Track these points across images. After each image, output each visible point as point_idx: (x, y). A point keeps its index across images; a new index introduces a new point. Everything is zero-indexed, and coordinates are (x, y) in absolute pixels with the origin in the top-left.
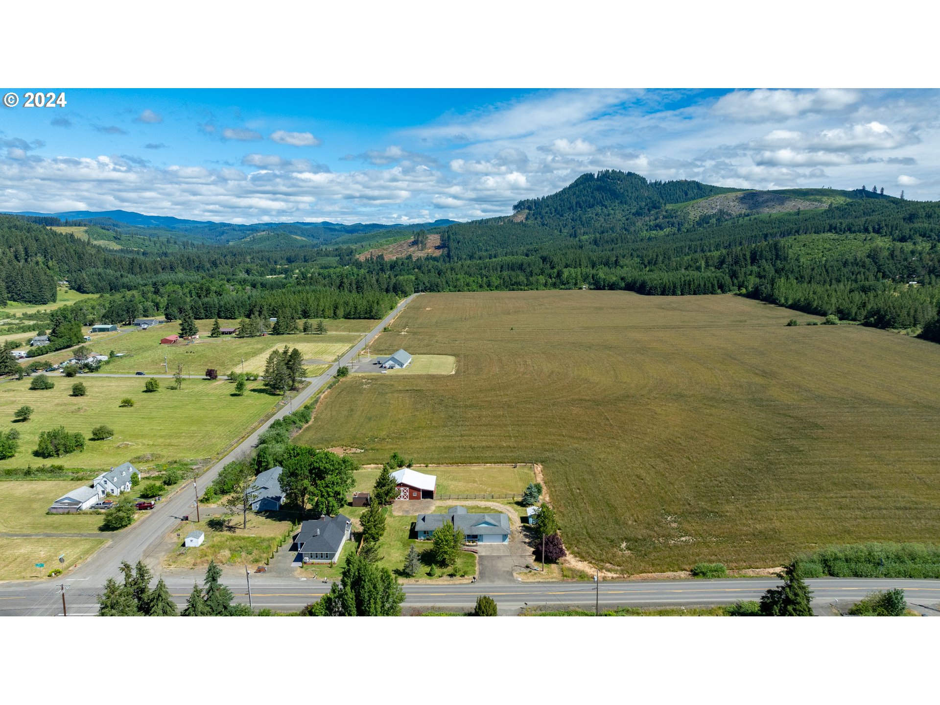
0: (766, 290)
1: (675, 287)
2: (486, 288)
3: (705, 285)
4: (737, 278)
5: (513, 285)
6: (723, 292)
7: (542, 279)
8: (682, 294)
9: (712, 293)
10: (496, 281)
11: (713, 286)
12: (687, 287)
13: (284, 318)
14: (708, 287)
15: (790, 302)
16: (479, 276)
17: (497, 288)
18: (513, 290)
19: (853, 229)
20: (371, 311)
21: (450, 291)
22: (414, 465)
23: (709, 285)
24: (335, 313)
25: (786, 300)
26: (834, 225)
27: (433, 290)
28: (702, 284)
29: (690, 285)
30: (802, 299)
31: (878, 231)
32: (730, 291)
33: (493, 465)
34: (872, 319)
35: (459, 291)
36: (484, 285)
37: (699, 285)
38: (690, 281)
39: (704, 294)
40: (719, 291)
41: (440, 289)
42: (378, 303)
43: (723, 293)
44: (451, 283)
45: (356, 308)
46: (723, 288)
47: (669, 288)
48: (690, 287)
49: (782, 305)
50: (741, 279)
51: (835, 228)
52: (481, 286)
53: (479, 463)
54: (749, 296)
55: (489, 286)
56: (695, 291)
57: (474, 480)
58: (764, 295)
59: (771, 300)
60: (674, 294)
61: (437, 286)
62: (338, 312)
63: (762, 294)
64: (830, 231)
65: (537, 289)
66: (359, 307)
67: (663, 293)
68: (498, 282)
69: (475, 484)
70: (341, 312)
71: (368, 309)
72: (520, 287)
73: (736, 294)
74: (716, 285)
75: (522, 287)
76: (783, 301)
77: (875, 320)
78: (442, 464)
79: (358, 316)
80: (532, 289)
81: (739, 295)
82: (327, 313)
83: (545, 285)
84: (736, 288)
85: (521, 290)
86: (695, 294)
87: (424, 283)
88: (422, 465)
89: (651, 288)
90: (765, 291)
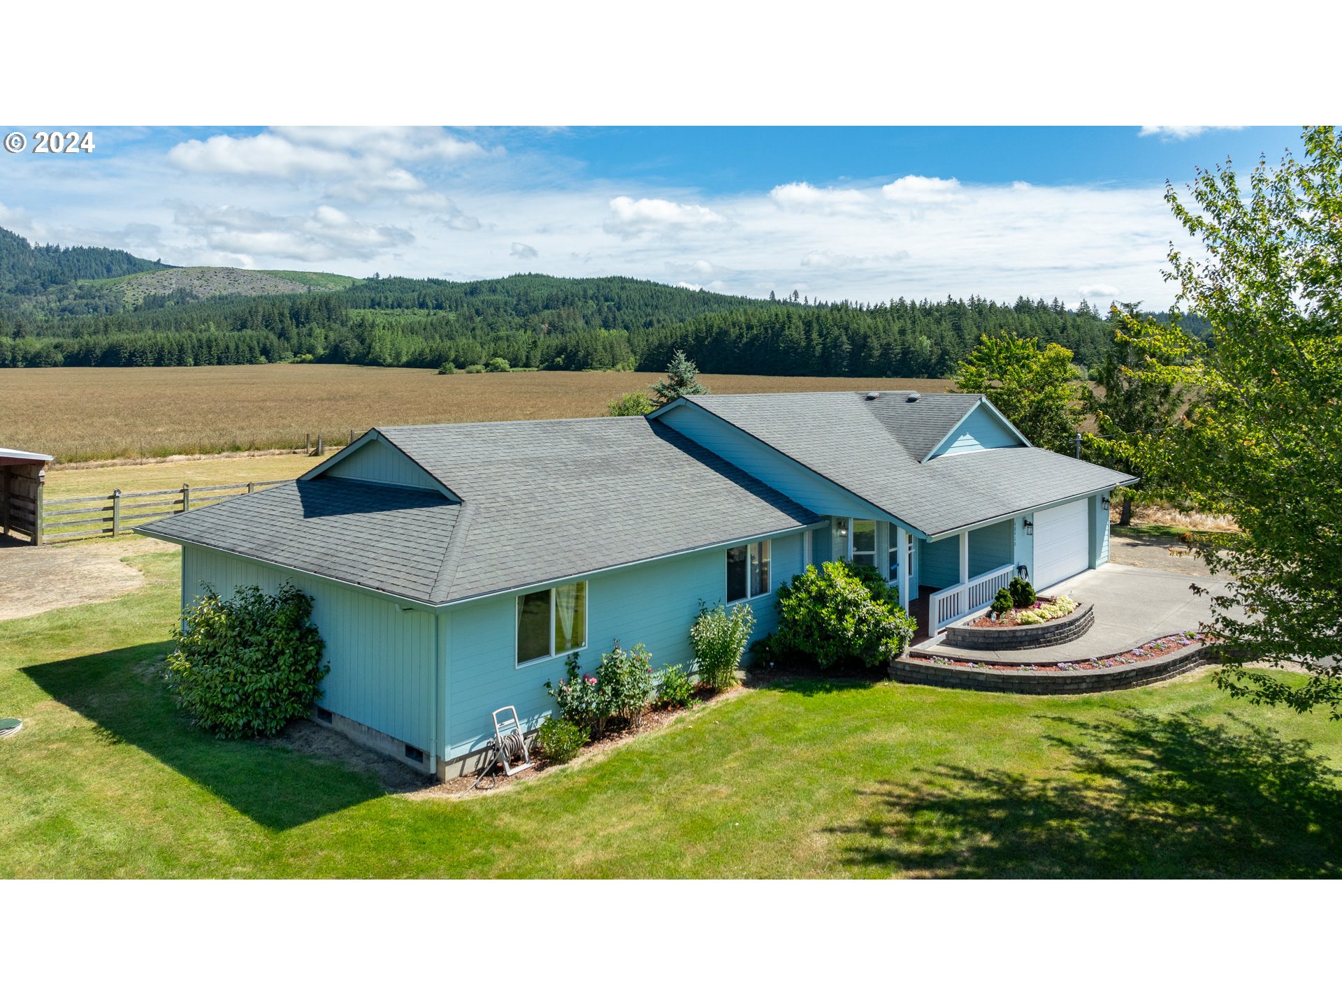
0: (353, 347)
1: (181, 350)
3: (237, 347)
4: (288, 340)
6: (270, 360)
8: (196, 364)
9: (251, 362)
11: (251, 349)
12: (205, 351)
14: (243, 351)
15: (404, 359)
19: (404, 305)
23: (243, 347)
25: (398, 355)
26: (377, 300)
28: (232, 346)
29: (210, 347)
30: (427, 350)
31: (439, 306)
32: (281, 359)
34: (559, 359)
37: (228, 347)
38: (209, 341)
39: (237, 363)
40: (263, 358)
43: (270, 362)
46: (269, 354)
47: (169, 352)
48: (210, 352)
49: (390, 366)
50: (295, 341)
51: (379, 304)
54: (320, 360)
56: (219, 358)
58: (352, 355)
59: (366, 359)
60: (181, 362)
63: (348, 353)
64: (372, 307)
67: (159, 362)
73: (293, 363)
74: (257, 348)
76: (389, 360)
77: (564, 360)
81: (303, 362)
84: (290, 354)
86: (220, 363)
89: (132, 355)
90: (353, 349)
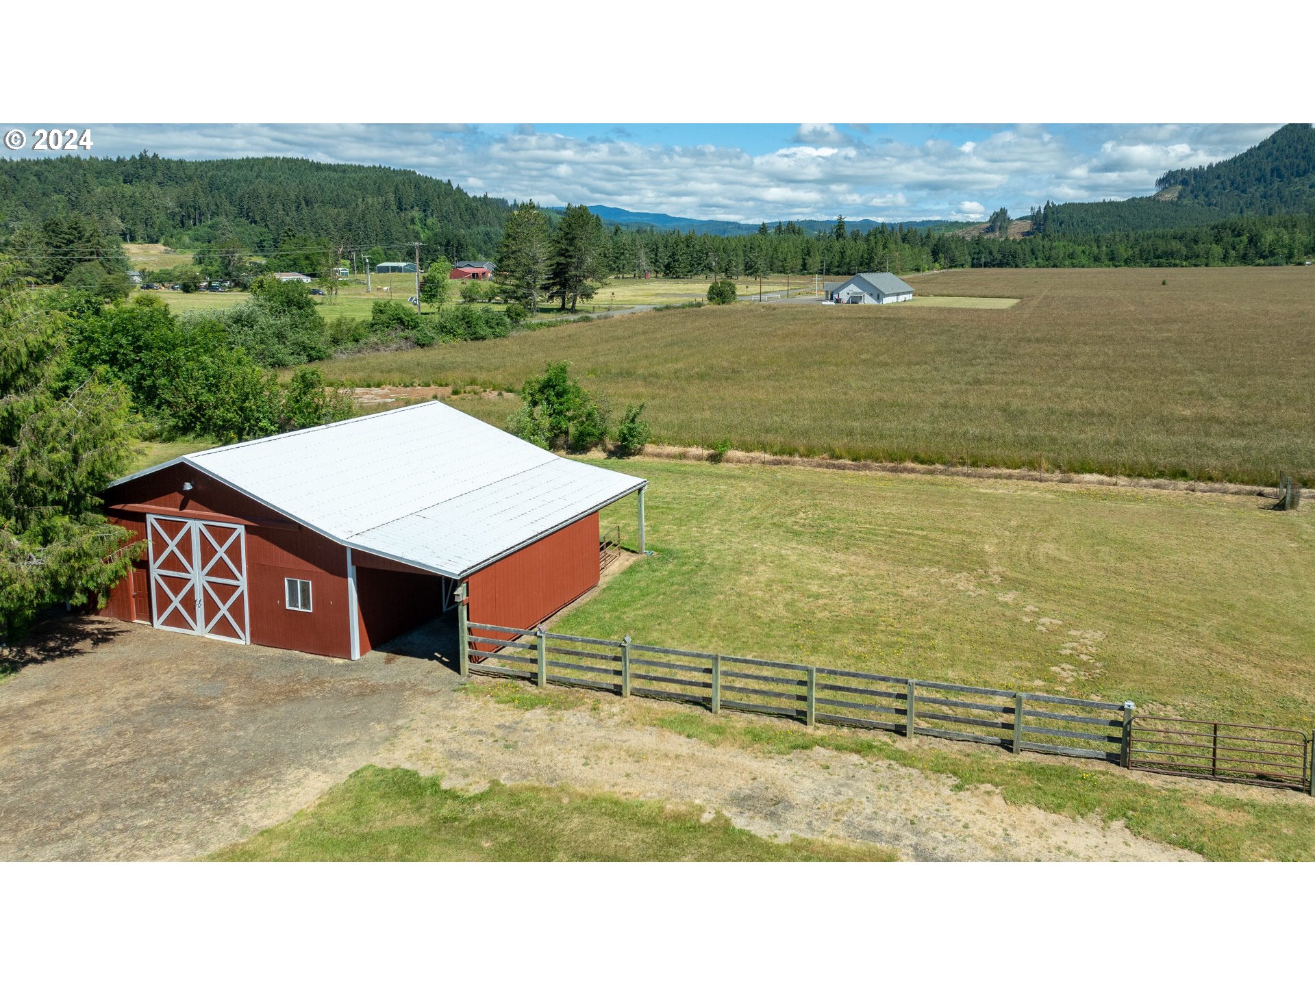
2: (1107, 262)
5: (1158, 257)
7: (1218, 250)
10: (1123, 251)
13: (688, 246)
16: (1093, 244)
17: (1128, 262)
18: (1159, 265)
20: (871, 259)
21: (1038, 266)
22: (650, 448)
24: (804, 265)
27: (1008, 265)
33: (1123, 480)
35: (1055, 266)
36: (1103, 257)
41: (1019, 262)
42: (885, 246)
44: (1040, 254)
45: (843, 253)
52: (1097, 259)
53: (1032, 465)
55: (1112, 259)
57: (963, 549)
61: (1014, 257)
62: (809, 261)
65: (1207, 265)
66: (848, 253)
68: (1130, 252)
69: (963, 582)
70: (815, 261)
71: (866, 256)
72: (1173, 261)
75: (1177, 262)
78: (809, 453)
79: (845, 269)
80: (1196, 265)
82: (789, 264)
83: (1225, 259)
85: (1175, 265)
87: (991, 253)
88: (694, 450)
